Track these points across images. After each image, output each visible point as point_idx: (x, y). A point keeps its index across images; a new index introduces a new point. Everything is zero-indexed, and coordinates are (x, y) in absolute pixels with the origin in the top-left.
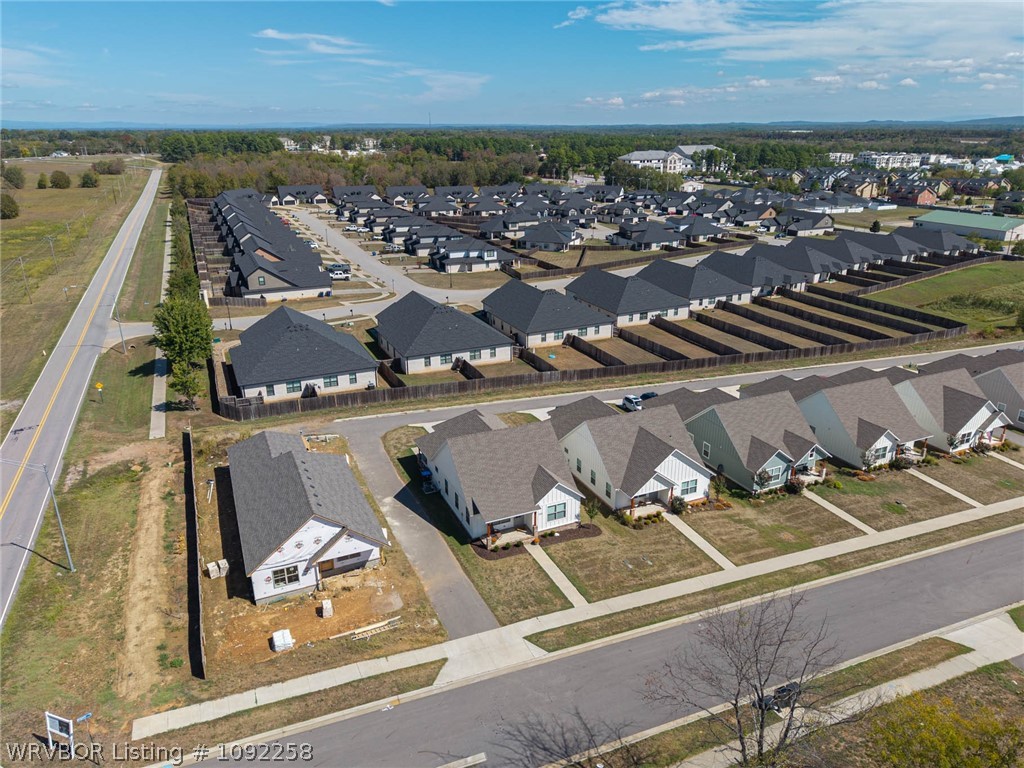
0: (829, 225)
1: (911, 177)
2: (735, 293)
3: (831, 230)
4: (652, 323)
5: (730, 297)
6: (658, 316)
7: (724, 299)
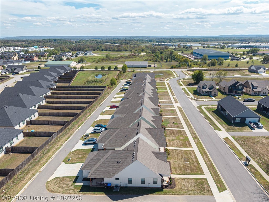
0: (26, 69)
1: (20, 53)
2: (47, 92)
3: (27, 70)
4: (38, 108)
5: (46, 94)
6: (39, 105)
7: (45, 95)
